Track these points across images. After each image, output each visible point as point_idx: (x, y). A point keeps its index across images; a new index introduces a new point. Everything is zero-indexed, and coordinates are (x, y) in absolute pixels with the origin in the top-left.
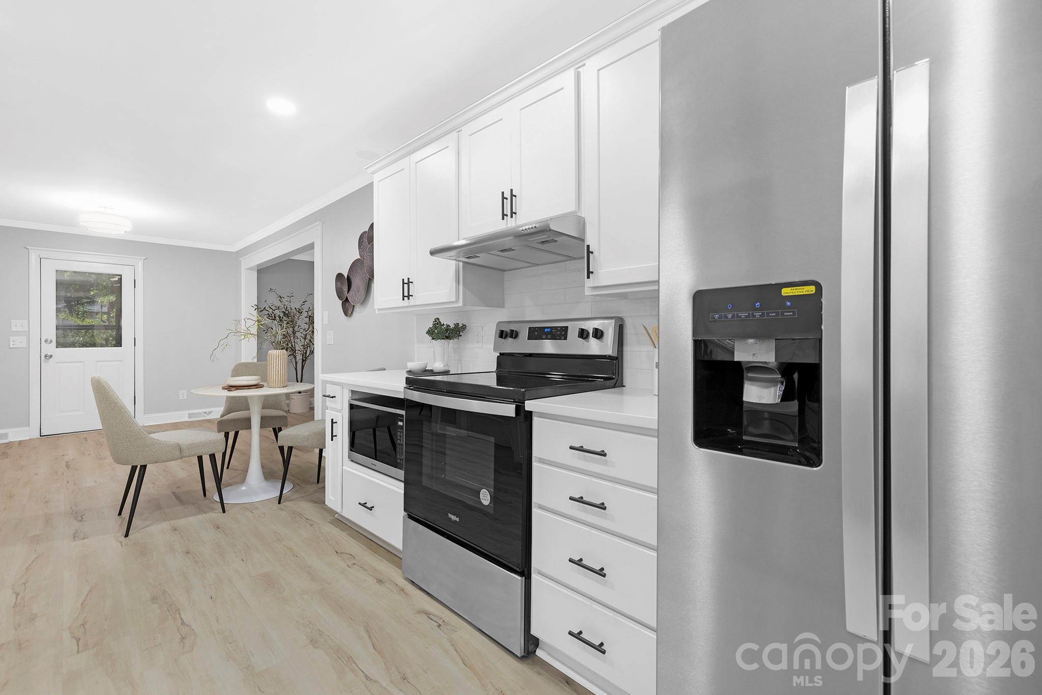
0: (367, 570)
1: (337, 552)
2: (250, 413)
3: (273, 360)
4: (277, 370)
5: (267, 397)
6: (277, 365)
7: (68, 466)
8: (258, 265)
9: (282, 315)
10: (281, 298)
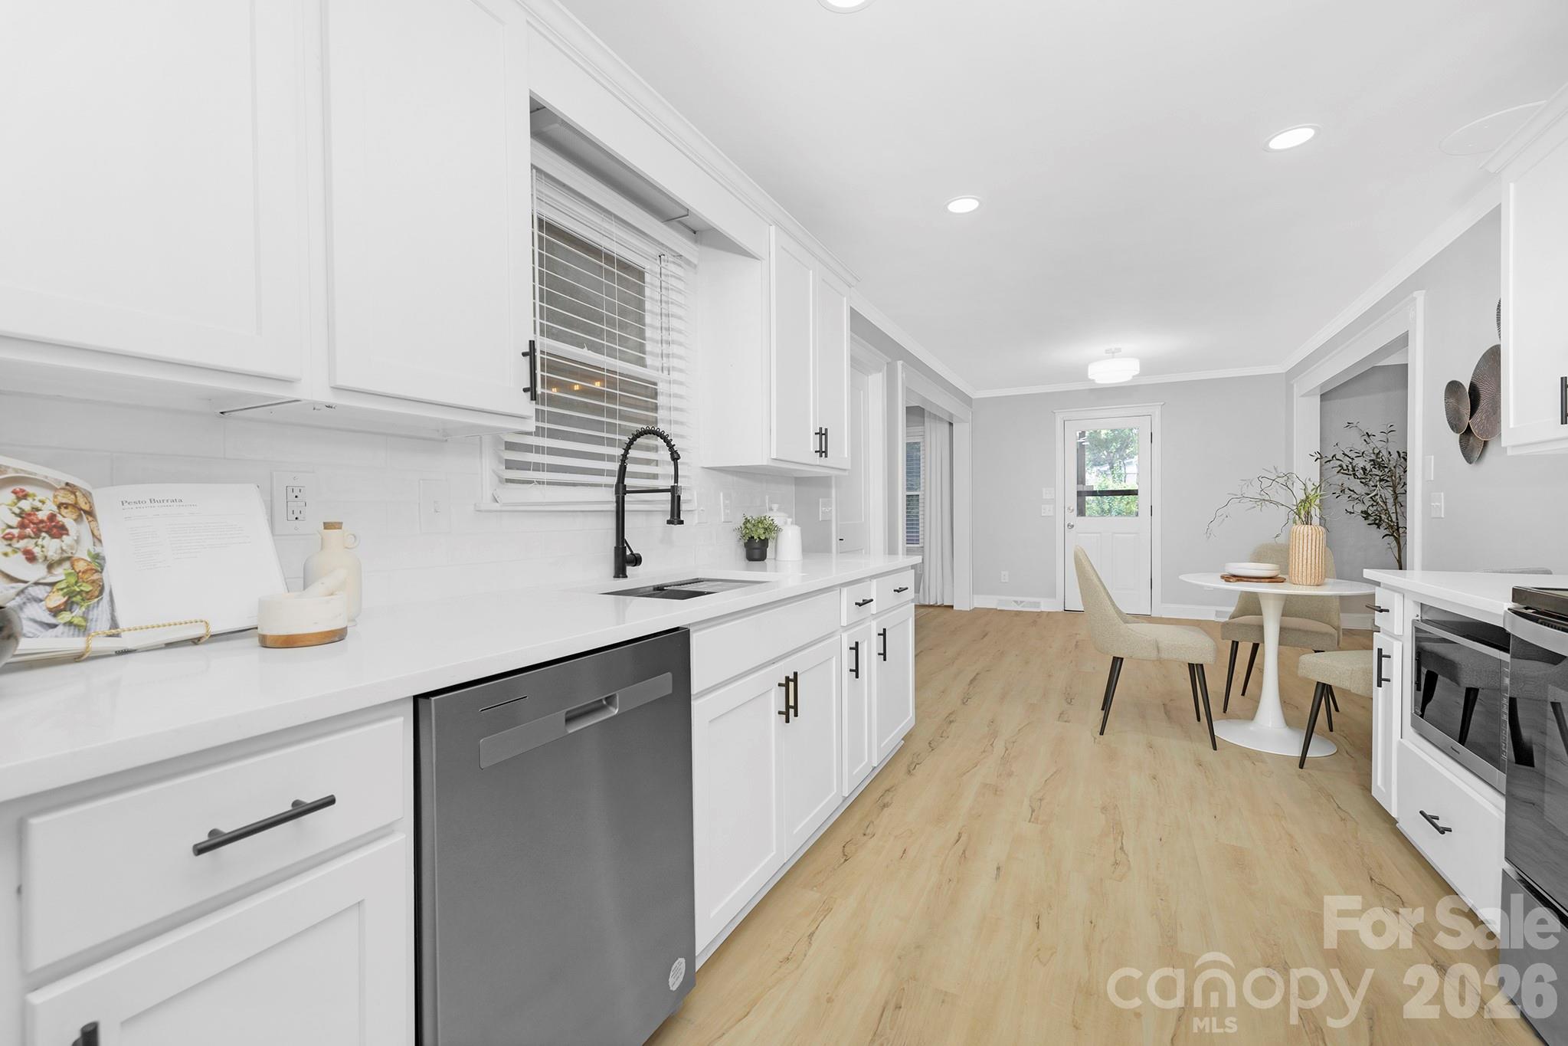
0: (1419, 935)
1: (1372, 879)
2: (1262, 621)
3: (1297, 541)
4: (1305, 557)
5: (1288, 599)
6: (1305, 549)
7: (1076, 646)
8: (1323, 386)
9: (1368, 467)
10: (1369, 436)
